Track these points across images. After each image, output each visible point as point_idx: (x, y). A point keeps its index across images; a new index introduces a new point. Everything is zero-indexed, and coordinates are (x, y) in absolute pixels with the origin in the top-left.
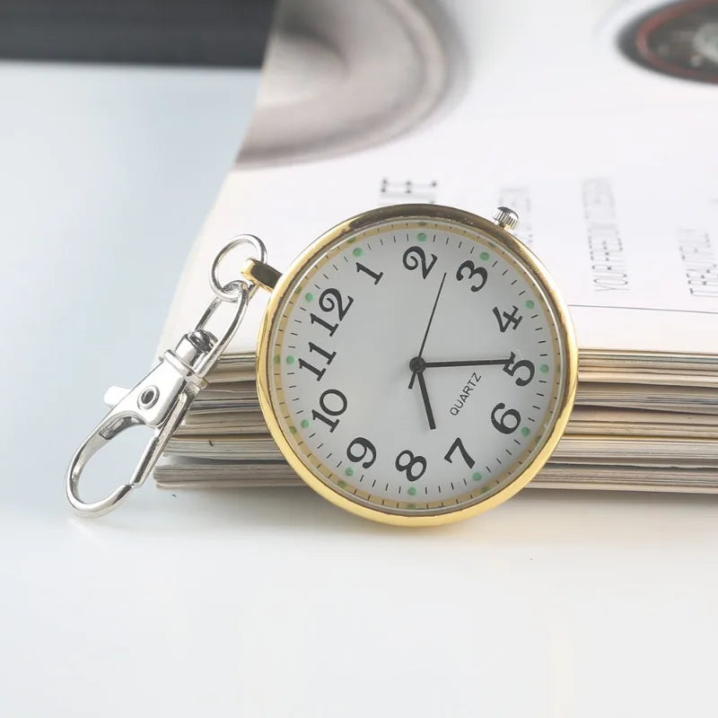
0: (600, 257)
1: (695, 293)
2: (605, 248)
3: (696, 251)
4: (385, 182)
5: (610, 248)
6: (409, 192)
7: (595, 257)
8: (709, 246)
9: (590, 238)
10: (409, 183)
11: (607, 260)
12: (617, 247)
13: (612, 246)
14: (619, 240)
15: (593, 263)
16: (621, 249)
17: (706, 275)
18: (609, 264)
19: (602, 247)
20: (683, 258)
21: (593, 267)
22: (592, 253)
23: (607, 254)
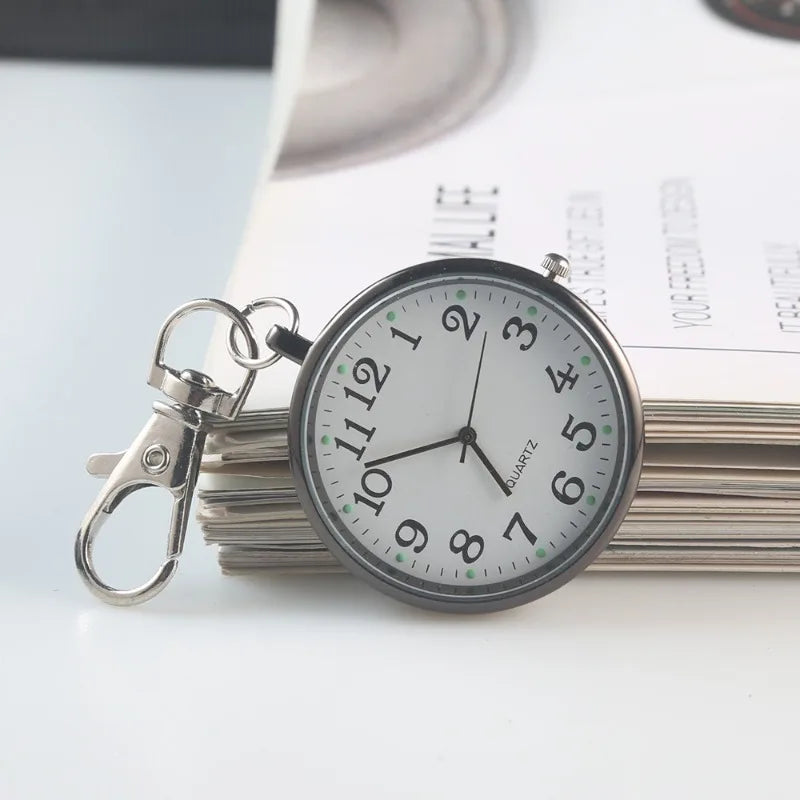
0: (680, 283)
2: (685, 272)
4: (440, 190)
5: (691, 272)
6: (467, 202)
7: (674, 284)
9: (668, 258)
10: (467, 191)
11: (688, 287)
12: (699, 271)
13: (694, 269)
15: (673, 292)
18: (690, 293)
19: (681, 270)
20: (772, 282)
21: (672, 298)
22: (670, 279)
23: (688, 280)
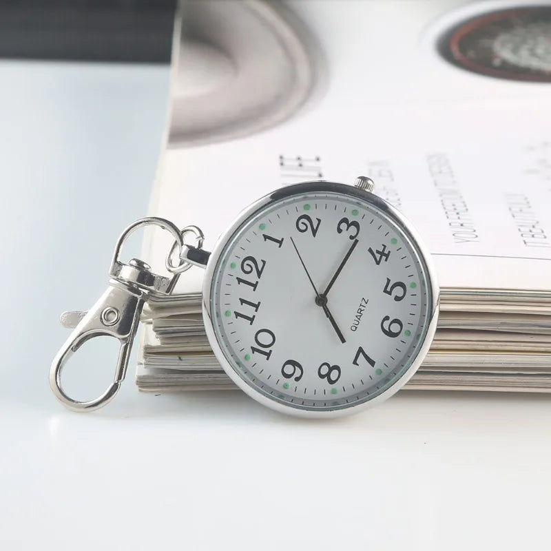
1: (528, 244)
3: (521, 210)
8: (530, 207)
14: (464, 202)
16: (467, 210)
17: (533, 230)
